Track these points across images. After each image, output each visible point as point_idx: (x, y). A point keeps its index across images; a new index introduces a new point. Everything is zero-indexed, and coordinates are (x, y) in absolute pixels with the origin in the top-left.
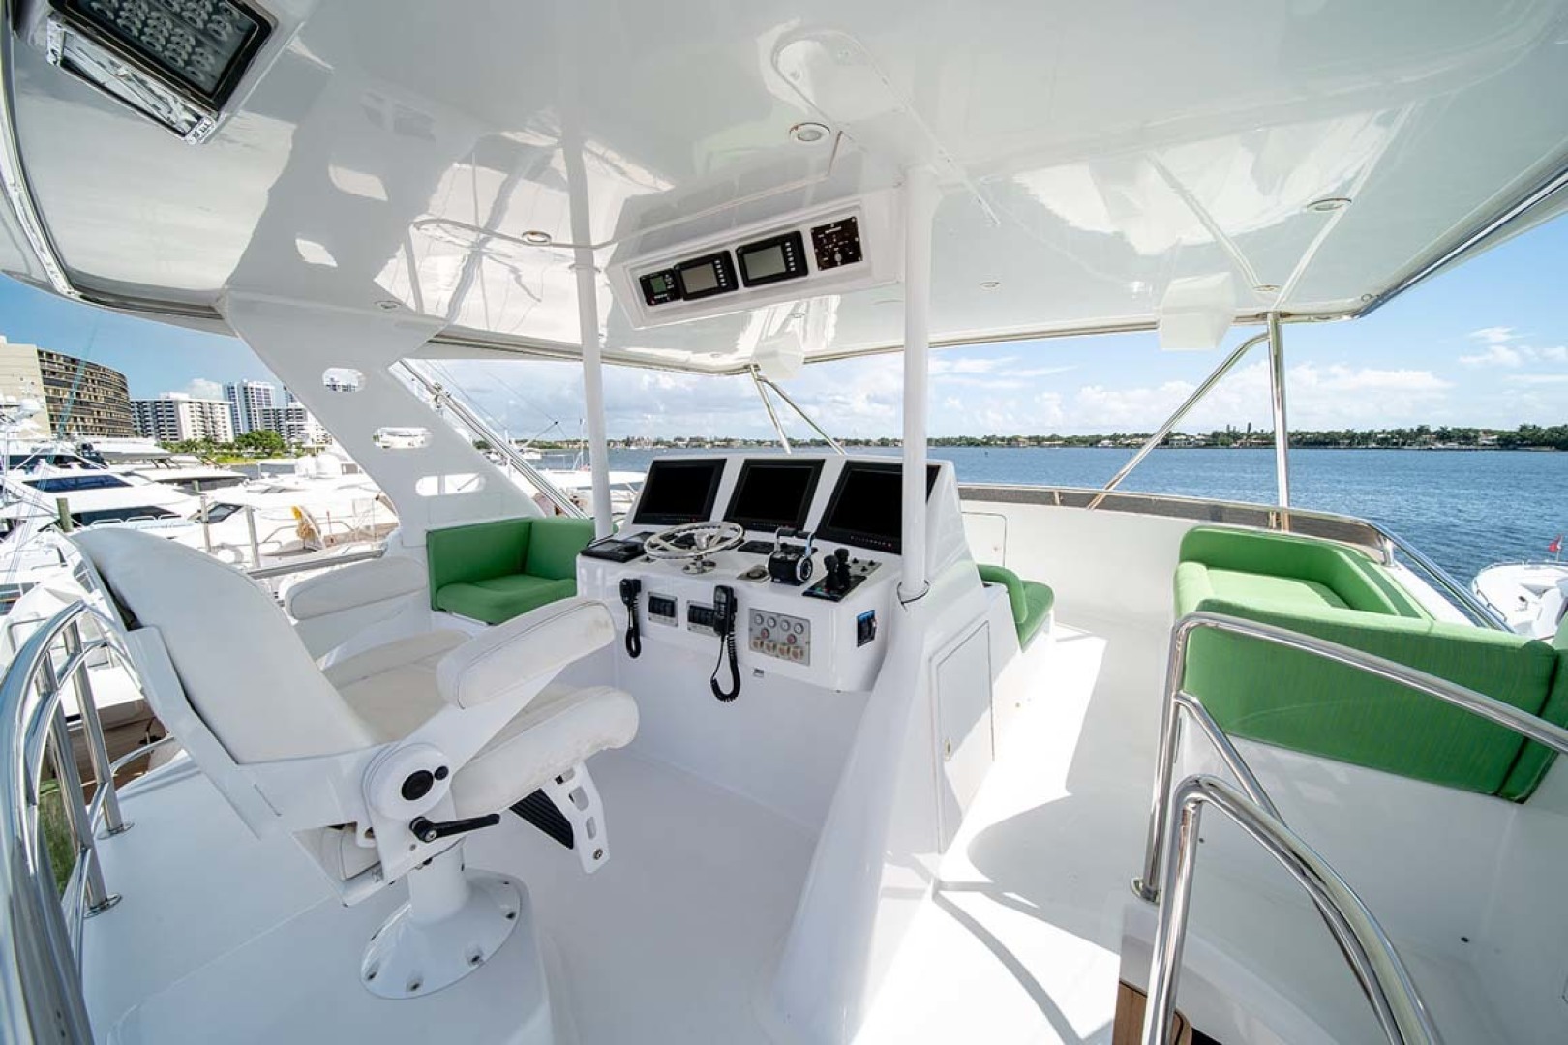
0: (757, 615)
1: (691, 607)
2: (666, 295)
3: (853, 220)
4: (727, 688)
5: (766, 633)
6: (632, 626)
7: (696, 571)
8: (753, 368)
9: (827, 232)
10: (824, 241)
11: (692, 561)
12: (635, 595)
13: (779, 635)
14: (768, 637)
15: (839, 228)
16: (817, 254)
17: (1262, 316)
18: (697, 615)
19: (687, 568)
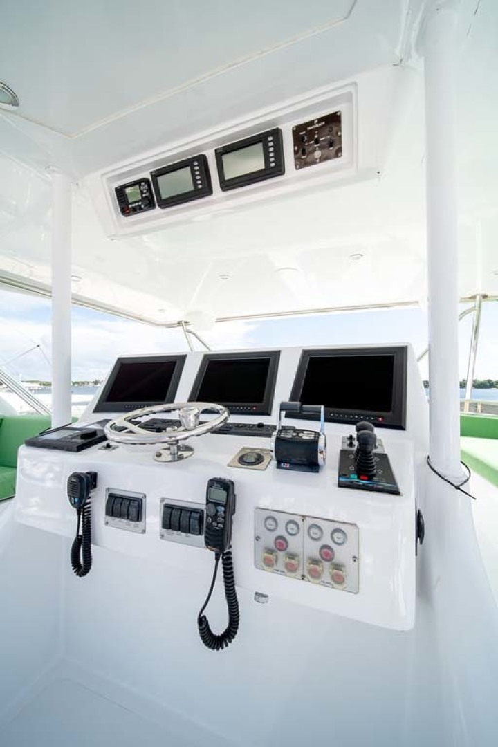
0: (270, 518)
1: (167, 507)
2: (140, 203)
3: (338, 114)
4: (218, 626)
5: (281, 543)
6: (80, 533)
7: (170, 458)
8: (184, 324)
9: (309, 128)
10: (306, 138)
11: (166, 445)
12: (88, 492)
13: (303, 545)
14: (285, 549)
15: (323, 123)
16: (296, 152)
17: (473, 298)
18: (175, 519)
19: (159, 455)
